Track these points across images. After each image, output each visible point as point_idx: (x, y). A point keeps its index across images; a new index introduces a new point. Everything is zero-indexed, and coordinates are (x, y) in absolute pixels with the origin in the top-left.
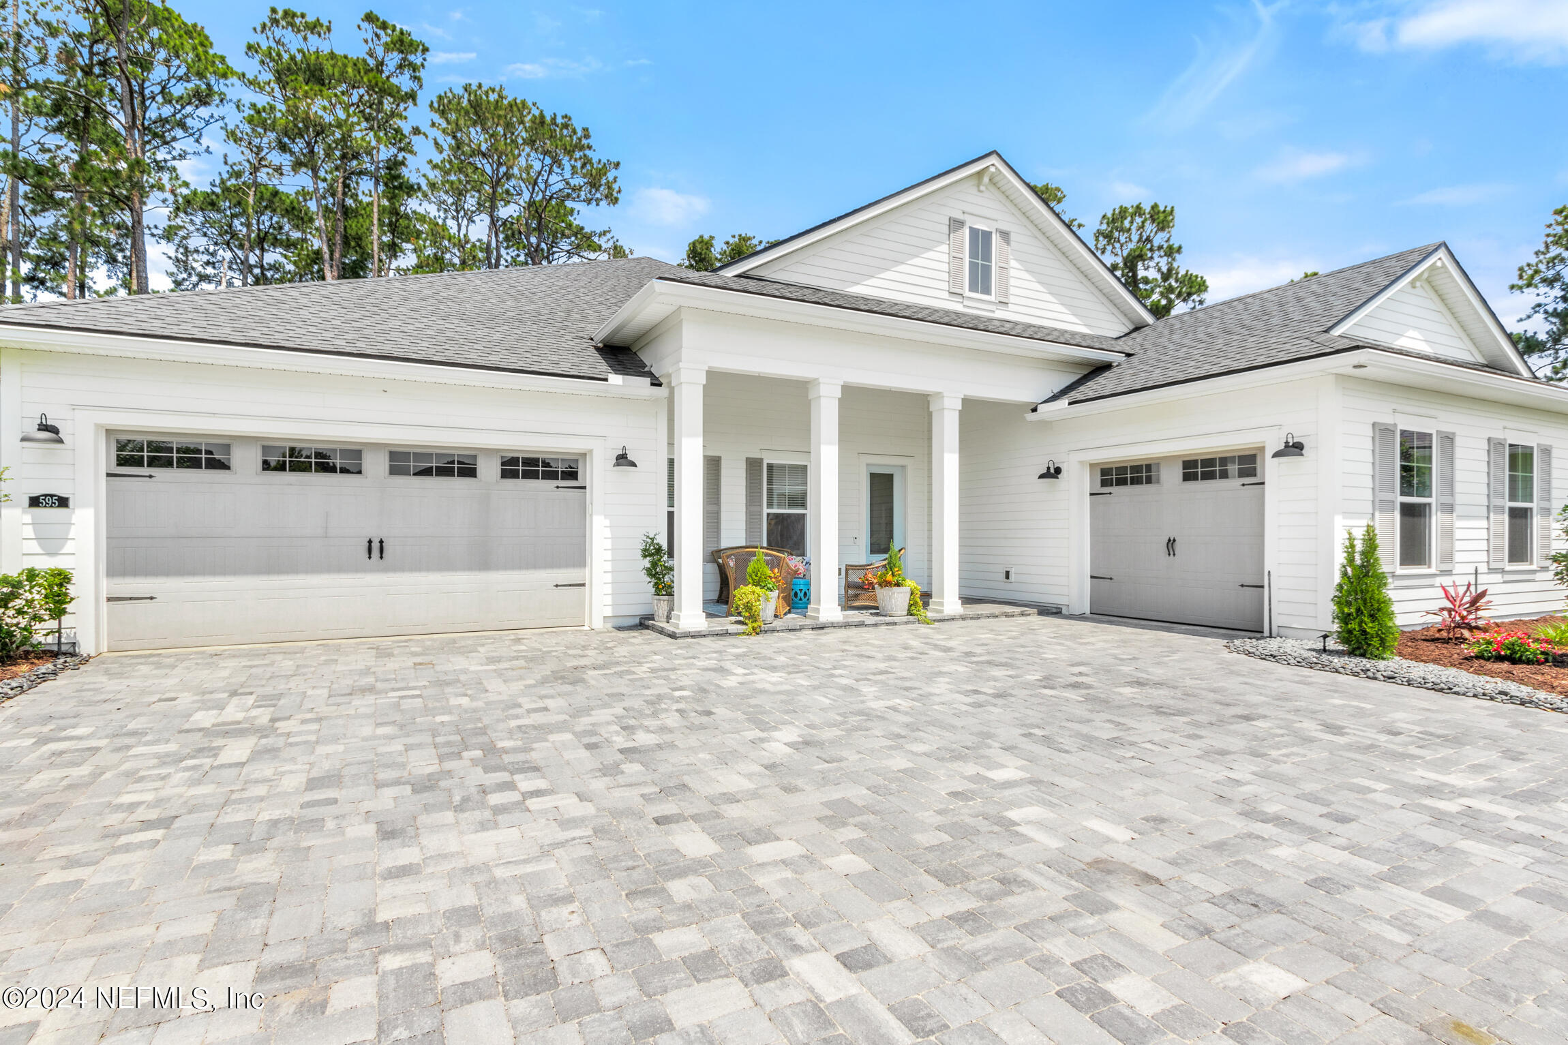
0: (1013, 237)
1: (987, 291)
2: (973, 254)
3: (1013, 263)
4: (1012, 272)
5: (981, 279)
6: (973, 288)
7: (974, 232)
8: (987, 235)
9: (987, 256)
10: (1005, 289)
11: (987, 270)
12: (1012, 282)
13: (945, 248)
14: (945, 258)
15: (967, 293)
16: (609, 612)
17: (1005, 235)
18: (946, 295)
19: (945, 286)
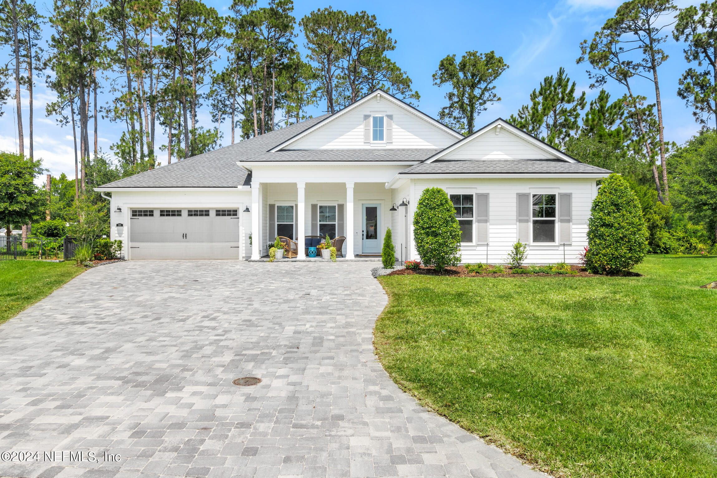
0: (394, 117)
1: (381, 138)
2: (375, 125)
3: (394, 126)
4: (394, 130)
5: (378, 135)
6: (375, 138)
7: (375, 119)
8: (382, 119)
9: (382, 125)
10: (390, 136)
11: (382, 132)
12: (394, 134)
13: (362, 126)
14: (363, 130)
15: (372, 141)
16: (244, 255)
17: (390, 117)
18: (363, 144)
19: (363, 140)
